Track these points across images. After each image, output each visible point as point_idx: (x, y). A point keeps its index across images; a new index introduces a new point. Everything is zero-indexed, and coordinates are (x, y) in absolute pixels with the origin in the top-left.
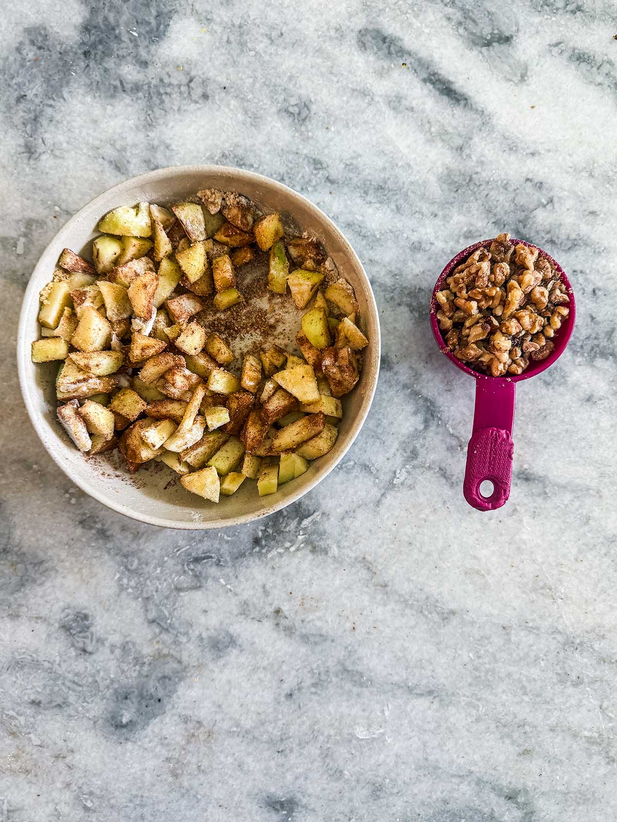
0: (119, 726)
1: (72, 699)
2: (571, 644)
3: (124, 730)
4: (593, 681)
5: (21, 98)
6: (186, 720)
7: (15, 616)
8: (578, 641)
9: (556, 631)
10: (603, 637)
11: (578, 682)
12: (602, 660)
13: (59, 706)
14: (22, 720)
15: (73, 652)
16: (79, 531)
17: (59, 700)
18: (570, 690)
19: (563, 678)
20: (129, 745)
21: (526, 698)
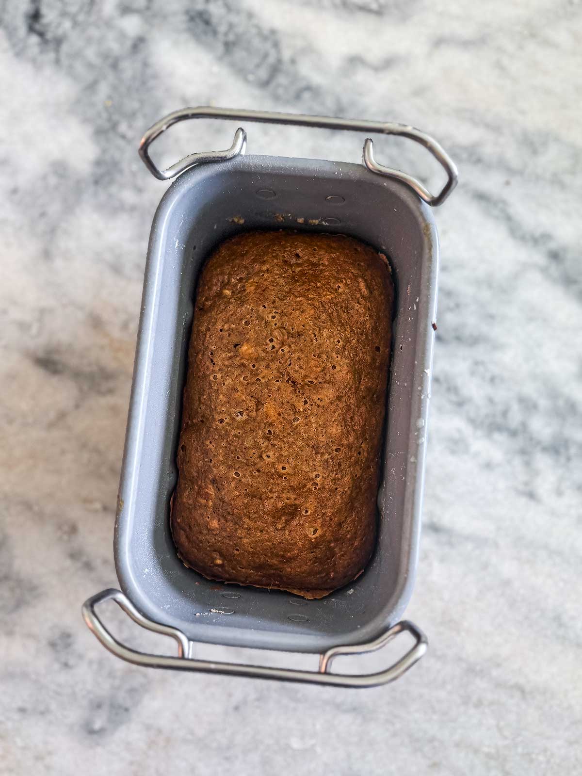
0: (92, 732)
1: (53, 706)
2: (472, 671)
3: (95, 736)
4: (491, 703)
5: (43, 215)
6: (148, 728)
7: (10, 633)
8: (478, 668)
9: (460, 659)
10: (498, 665)
11: (479, 704)
12: (499, 685)
13: (42, 713)
14: (10, 725)
15: (57, 666)
16: (68, 563)
17: (42, 708)
18: (472, 711)
19: (466, 701)
20: (99, 750)
21: (435, 717)
